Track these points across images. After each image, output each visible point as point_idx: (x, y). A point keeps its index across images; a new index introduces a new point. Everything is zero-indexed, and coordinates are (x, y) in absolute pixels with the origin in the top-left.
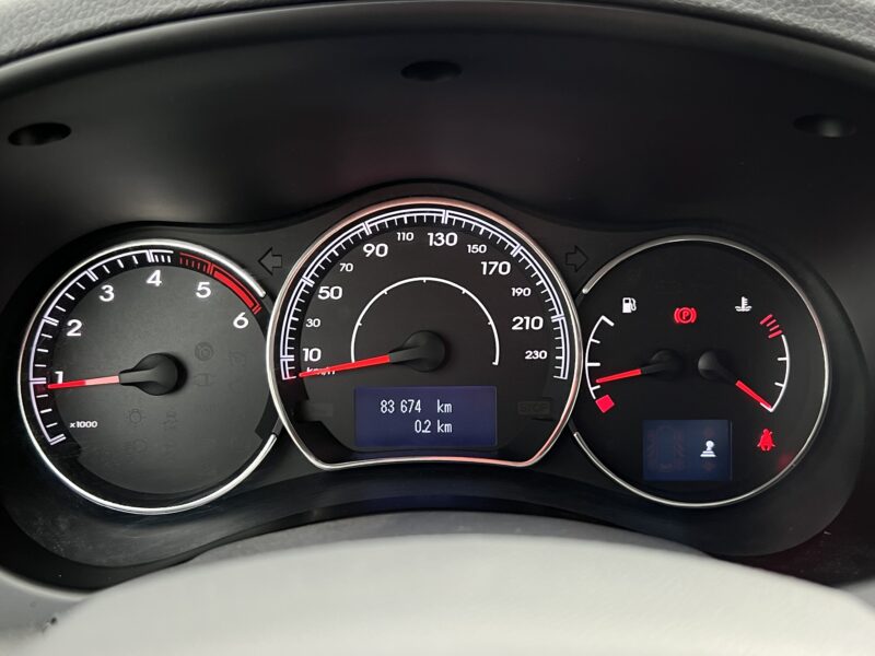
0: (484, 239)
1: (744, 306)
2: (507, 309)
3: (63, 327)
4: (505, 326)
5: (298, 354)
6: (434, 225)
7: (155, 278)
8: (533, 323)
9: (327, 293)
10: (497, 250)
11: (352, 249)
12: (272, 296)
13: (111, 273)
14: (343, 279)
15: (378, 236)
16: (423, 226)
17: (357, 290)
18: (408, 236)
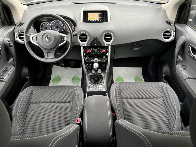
1: (71, 25)
2: (60, 25)
4: (60, 26)
5: (52, 27)
7: (45, 24)
8: (62, 26)
9: (53, 24)
10: (60, 22)
12: (50, 24)
13: (43, 24)
15: (55, 22)
16: (56, 21)
17: (54, 24)
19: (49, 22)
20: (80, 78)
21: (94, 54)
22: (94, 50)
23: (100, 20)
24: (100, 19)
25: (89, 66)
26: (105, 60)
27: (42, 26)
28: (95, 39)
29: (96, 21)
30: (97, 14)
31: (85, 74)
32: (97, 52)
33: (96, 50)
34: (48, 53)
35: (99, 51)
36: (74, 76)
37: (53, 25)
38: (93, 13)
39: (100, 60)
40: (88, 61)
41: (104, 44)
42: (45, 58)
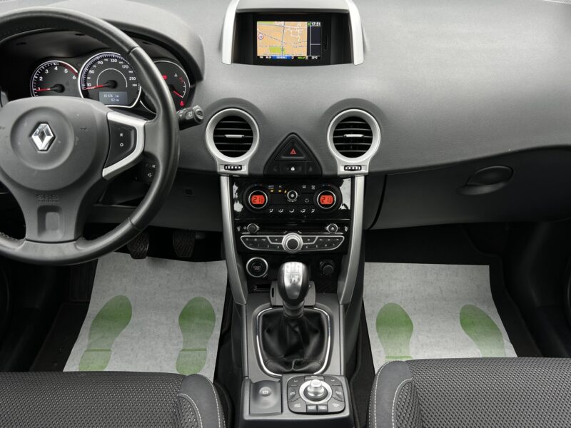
0: (122, 60)
1: (176, 76)
2: (128, 75)
3: (38, 79)
4: (128, 79)
5: (86, 84)
6: (112, 57)
7: (56, 68)
8: (134, 79)
9: (91, 72)
10: (125, 63)
11: (95, 62)
12: (79, 71)
13: (47, 67)
14: (94, 69)
15: (101, 59)
16: (109, 58)
17: (97, 71)
18: (106, 60)
19: (73, 60)
20: (218, 310)
21: (281, 211)
22: (283, 192)
23: (313, 57)
24: (311, 50)
25: (257, 268)
26: (337, 243)
27: (41, 79)
28: (293, 143)
29: (296, 58)
30: (301, 28)
31: (240, 307)
32: (299, 204)
33: (292, 196)
34: (42, 212)
35: (307, 201)
36: (192, 297)
37: (94, 76)
38: (282, 23)
39: (312, 239)
40: (255, 245)
41: (336, 168)
42: (27, 237)
